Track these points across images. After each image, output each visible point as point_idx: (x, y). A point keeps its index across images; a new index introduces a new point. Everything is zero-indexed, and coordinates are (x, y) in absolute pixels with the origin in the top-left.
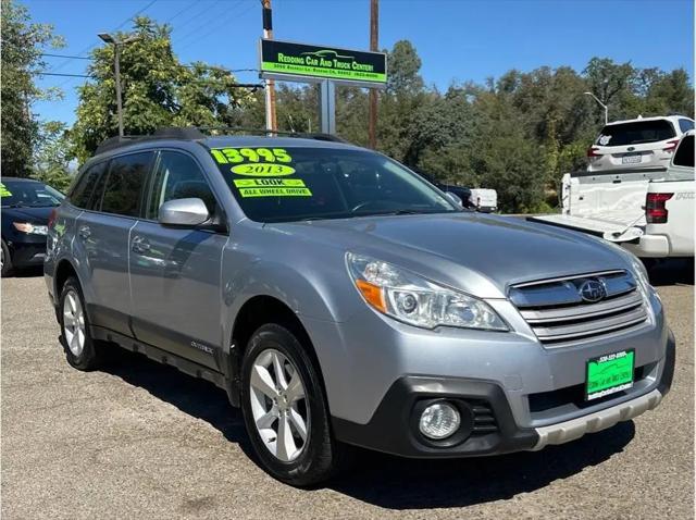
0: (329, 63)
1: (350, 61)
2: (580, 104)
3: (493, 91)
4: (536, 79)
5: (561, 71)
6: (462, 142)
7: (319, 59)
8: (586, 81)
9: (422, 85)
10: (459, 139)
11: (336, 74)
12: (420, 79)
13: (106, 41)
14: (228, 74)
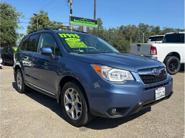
0: (85, 22)
1: (90, 21)
2: (137, 33)
3: (118, 30)
4: (128, 27)
5: (133, 26)
6: (112, 41)
7: (83, 21)
8: (138, 28)
9: (103, 28)
11: (87, 24)
13: (35, 15)
14: (62, 23)
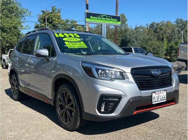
0: (105, 19)
1: (110, 18)
2: (173, 31)
3: (148, 28)
4: (160, 24)
5: (168, 22)
7: (102, 17)
8: (175, 25)
9: (127, 26)
10: (138, 41)
11: (107, 22)
12: (127, 24)
13: (43, 12)
